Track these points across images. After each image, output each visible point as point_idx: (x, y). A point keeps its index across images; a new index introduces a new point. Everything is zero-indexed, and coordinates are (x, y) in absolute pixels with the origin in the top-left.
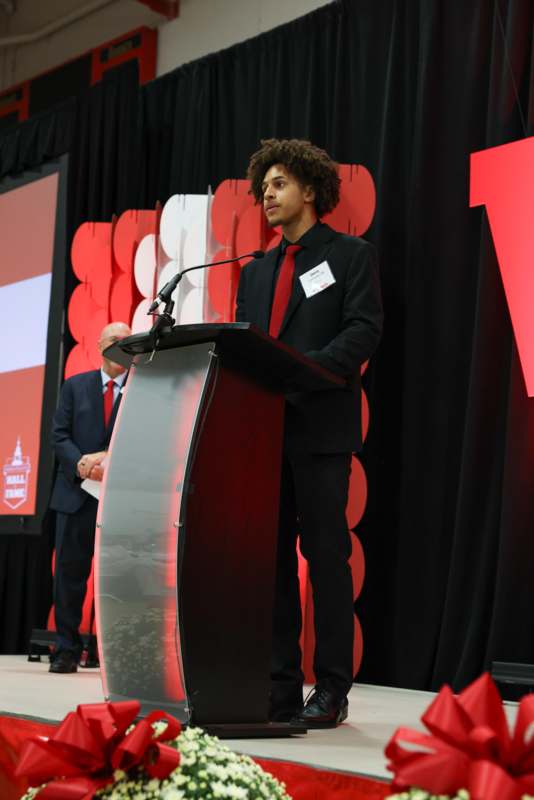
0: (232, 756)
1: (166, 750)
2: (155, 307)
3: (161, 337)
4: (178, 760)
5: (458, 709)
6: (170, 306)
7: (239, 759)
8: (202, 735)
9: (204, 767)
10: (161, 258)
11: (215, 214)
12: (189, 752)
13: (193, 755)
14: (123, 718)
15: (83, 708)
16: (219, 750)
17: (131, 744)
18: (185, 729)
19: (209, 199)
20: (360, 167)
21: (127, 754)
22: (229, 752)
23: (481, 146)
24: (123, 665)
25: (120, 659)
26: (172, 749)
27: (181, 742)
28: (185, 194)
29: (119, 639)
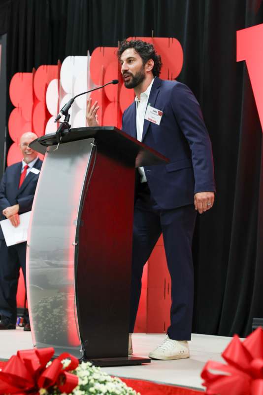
0: (109, 378)
1: (69, 376)
2: (60, 117)
3: (63, 135)
4: (77, 381)
5: (243, 348)
6: (68, 117)
7: (113, 379)
8: (91, 366)
9: (92, 386)
10: (61, 92)
11: (92, 67)
12: (84, 376)
13: (86, 378)
14: (45, 358)
15: (20, 352)
16: (101, 375)
17: (48, 374)
18: (81, 363)
19: (88, 58)
20: (174, 39)
21: (47, 380)
22: (107, 375)
23: (242, 27)
24: (44, 326)
25: (42, 322)
26: (73, 375)
27: (79, 371)
28: (74, 55)
29: (42, 310)
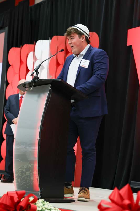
0: (53, 208)
1: (33, 206)
2: (33, 73)
3: (35, 82)
4: (36, 209)
5: (120, 195)
6: (37, 73)
7: (55, 209)
8: (44, 201)
10: (35, 58)
11: (51, 46)
12: (40, 206)
14: (21, 196)
15: (9, 193)
16: (49, 206)
17: (22, 203)
18: (39, 199)
19: (50, 41)
20: (95, 33)
21: (21, 207)
22: (52, 206)
23: (131, 27)
24: (21, 180)
25: (20, 178)
26: (35, 205)
27: (38, 203)
28: (42, 40)
29: (20, 173)
